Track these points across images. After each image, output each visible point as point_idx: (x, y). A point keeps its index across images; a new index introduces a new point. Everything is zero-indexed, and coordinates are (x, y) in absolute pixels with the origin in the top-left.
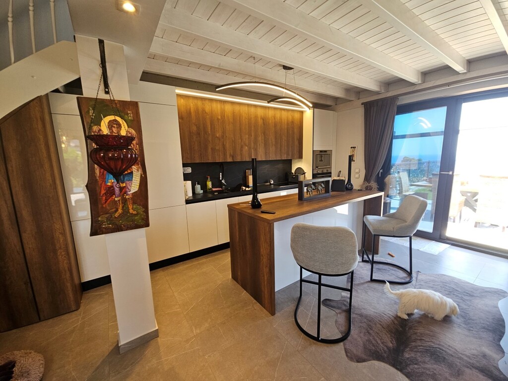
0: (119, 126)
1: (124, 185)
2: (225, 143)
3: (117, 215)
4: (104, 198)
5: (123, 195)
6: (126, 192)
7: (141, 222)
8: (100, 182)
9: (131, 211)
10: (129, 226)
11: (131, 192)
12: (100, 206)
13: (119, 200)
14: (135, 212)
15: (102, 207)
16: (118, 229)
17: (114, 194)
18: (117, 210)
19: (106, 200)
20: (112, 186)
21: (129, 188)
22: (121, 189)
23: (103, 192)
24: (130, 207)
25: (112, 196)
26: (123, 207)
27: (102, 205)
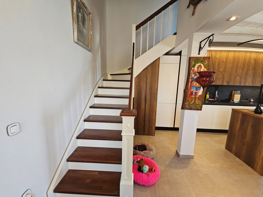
0: (201, 67)
1: (197, 92)
2: (224, 75)
3: (191, 103)
4: (189, 96)
5: (196, 96)
6: (196, 95)
7: (199, 108)
8: (189, 89)
9: (197, 103)
10: (194, 109)
11: (199, 95)
12: (187, 99)
13: (194, 97)
14: (198, 103)
15: (188, 99)
16: (191, 109)
17: (193, 95)
18: (192, 101)
19: (190, 97)
20: (193, 92)
21: (198, 93)
22: (196, 93)
23: (189, 93)
24: (197, 101)
25: (192, 95)
26: (194, 100)
27: (188, 98)
